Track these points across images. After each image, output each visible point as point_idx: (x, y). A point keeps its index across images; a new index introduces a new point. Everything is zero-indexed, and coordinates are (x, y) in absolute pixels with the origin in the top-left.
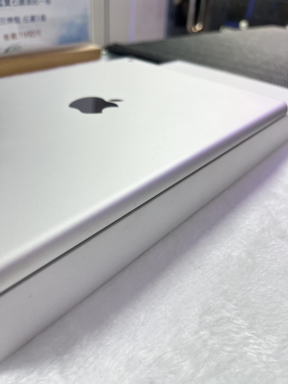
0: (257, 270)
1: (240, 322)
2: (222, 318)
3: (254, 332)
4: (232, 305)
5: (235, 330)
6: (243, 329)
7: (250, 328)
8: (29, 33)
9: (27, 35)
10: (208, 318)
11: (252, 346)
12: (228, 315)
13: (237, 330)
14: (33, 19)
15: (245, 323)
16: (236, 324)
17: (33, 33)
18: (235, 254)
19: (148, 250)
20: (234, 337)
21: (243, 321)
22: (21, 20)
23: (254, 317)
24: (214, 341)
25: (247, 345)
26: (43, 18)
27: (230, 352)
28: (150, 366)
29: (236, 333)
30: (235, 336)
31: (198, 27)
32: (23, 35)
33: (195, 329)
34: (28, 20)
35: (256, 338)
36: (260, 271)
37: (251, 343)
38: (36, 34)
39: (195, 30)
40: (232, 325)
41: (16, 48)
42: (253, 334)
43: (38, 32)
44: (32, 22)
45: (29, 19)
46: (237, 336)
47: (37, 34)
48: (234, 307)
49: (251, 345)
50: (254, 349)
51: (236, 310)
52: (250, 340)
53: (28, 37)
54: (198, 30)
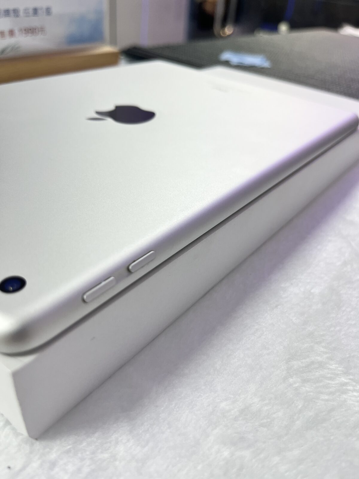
0: (344, 308)
1: (333, 367)
2: (313, 363)
3: (351, 377)
4: (322, 348)
5: (329, 375)
6: (338, 375)
7: (346, 373)
8: (30, 30)
9: (28, 32)
10: (296, 364)
11: (351, 394)
12: (319, 359)
13: (332, 376)
14: (35, 11)
15: (340, 368)
16: (329, 369)
17: (35, 29)
18: (316, 291)
19: (213, 288)
20: (329, 384)
21: (337, 366)
22: (21, 13)
23: (349, 361)
24: (307, 388)
25: (345, 392)
26: (48, 11)
27: (327, 400)
28: (236, 419)
29: (331, 379)
30: (330, 382)
31: (228, 30)
32: (24, 32)
33: (283, 377)
34: (29, 13)
35: (354, 383)
36: (348, 310)
37: (350, 390)
38: (39, 31)
39: (224, 33)
40: (325, 370)
41: (14, 48)
42: (350, 379)
43: (42, 30)
44: (34, 16)
45: (31, 11)
46: (333, 382)
47: (41, 31)
48: (325, 350)
49: (350, 392)
50: (355, 396)
51: (326, 353)
52: (348, 387)
53: (30, 35)
54: (228, 34)
